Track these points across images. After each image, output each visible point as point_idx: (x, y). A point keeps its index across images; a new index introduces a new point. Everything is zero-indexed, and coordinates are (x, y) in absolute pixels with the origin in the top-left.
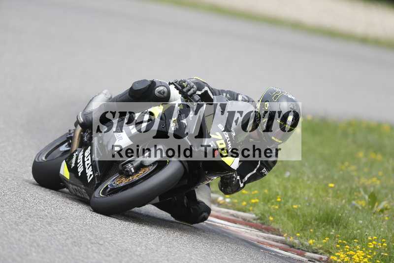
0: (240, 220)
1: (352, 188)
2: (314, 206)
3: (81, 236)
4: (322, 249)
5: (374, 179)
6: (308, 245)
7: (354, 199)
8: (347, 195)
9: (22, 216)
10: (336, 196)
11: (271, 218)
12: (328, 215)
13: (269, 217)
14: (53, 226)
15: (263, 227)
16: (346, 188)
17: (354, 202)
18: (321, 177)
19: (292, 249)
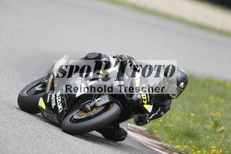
0: (137, 131)
1: (204, 117)
2: (182, 126)
3: (42, 133)
4: (184, 151)
5: (218, 113)
6: (176, 148)
7: (205, 124)
8: (201, 121)
9: (8, 118)
10: (195, 121)
11: (155, 131)
12: (189, 132)
13: (154, 130)
14: (26, 126)
15: (151, 135)
16: (201, 117)
17: (205, 126)
18: (187, 109)
19: (166, 150)
